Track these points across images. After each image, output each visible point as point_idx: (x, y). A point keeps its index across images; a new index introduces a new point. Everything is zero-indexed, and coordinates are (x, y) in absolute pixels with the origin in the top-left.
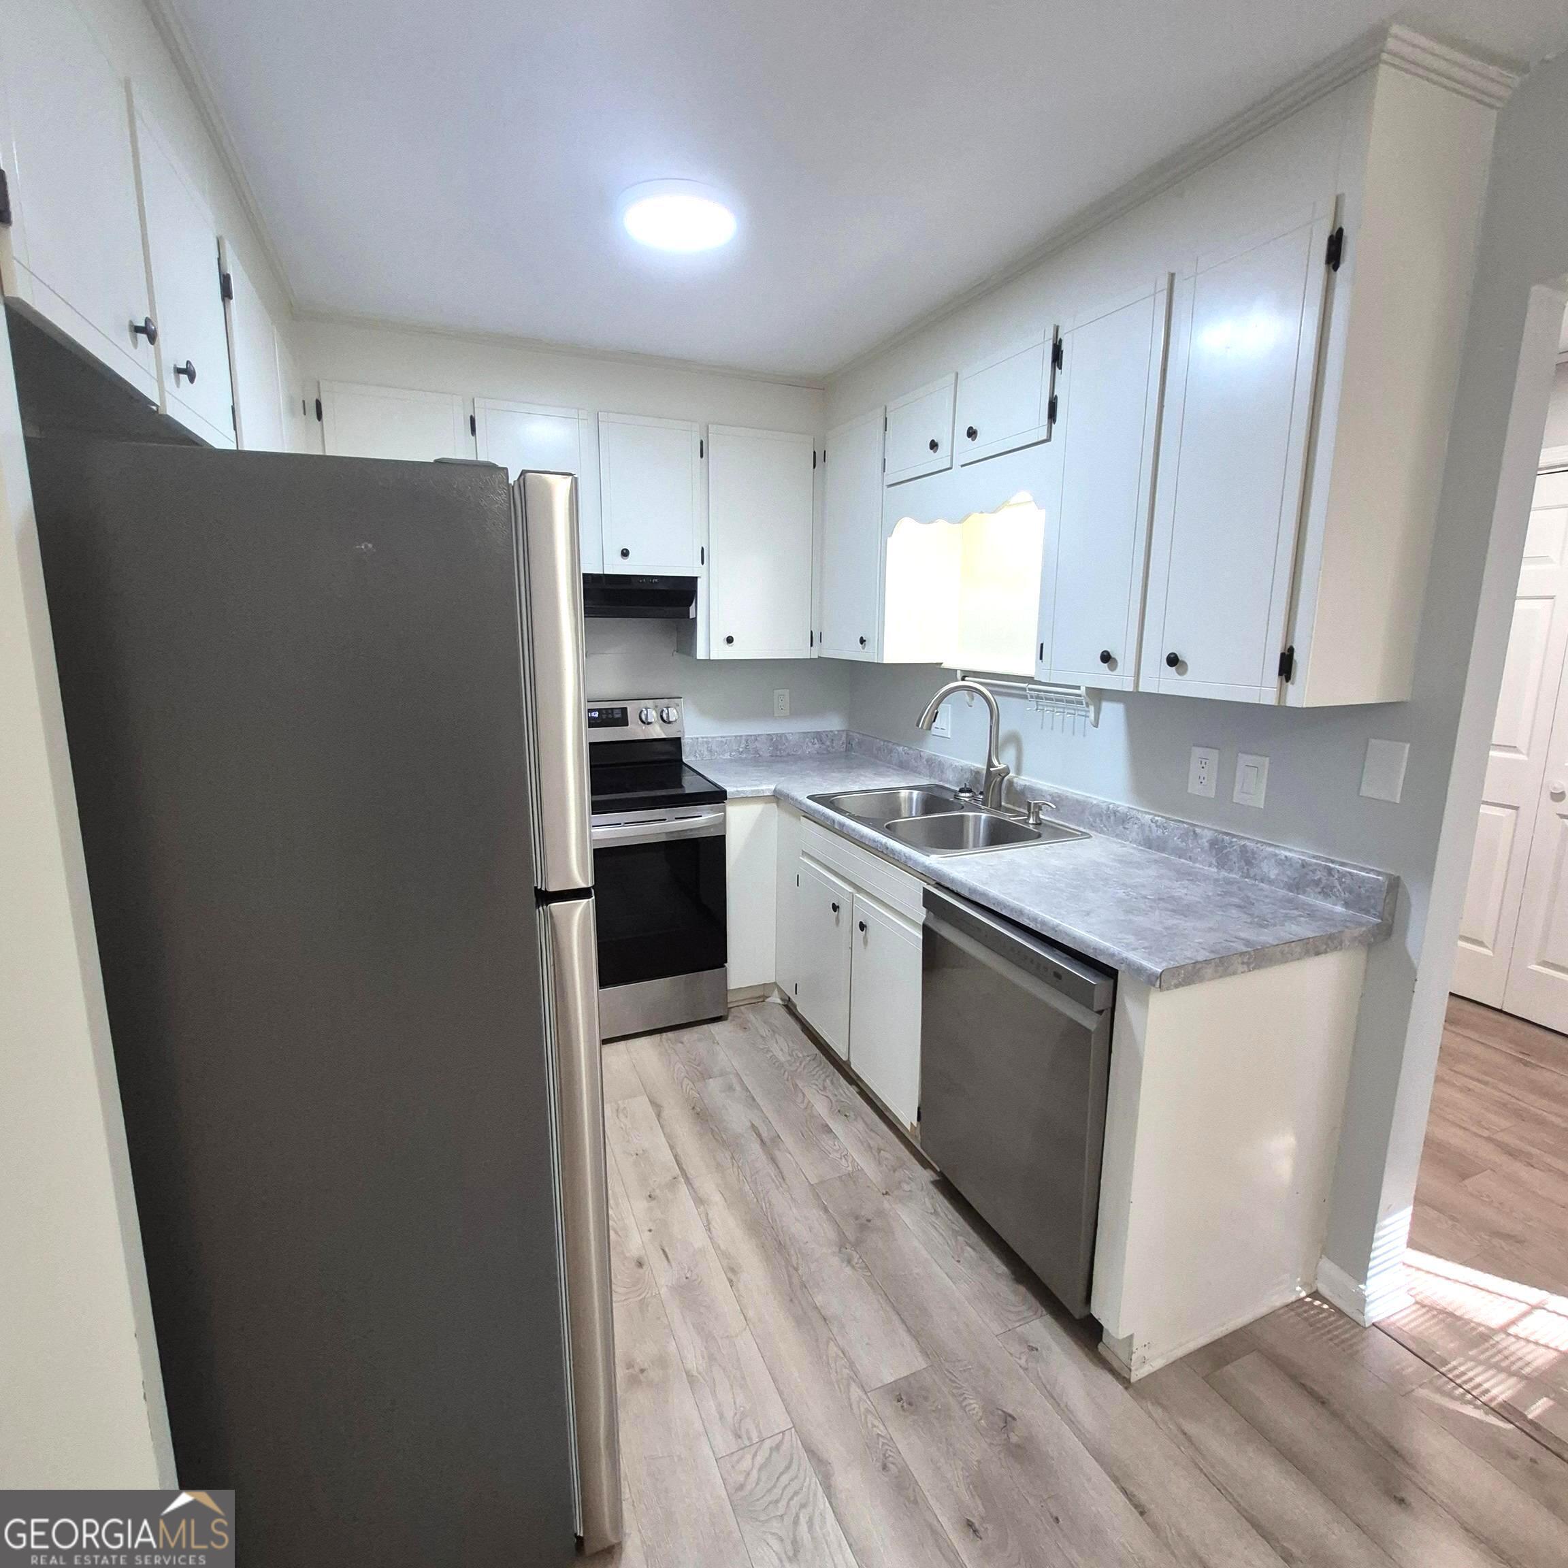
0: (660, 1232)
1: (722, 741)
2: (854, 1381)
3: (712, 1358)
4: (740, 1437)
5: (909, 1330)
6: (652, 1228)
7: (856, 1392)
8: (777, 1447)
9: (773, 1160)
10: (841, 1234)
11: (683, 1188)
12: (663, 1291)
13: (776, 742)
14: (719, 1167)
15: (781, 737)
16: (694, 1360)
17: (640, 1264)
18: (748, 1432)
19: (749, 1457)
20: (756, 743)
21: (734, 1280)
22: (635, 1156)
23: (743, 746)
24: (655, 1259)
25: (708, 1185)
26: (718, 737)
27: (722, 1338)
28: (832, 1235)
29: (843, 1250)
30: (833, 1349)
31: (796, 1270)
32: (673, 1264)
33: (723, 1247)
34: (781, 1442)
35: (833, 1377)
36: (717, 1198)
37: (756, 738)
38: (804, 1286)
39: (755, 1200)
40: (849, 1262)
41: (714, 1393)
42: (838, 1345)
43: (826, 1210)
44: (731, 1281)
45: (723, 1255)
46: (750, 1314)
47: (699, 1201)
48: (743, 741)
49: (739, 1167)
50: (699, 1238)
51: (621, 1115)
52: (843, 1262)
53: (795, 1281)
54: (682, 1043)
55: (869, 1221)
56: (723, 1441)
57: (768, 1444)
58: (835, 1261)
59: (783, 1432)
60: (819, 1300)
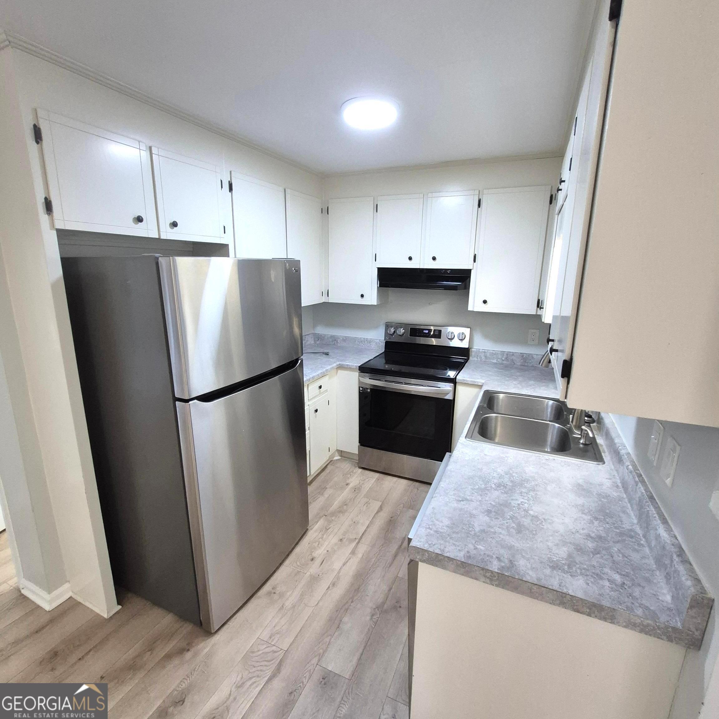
0: (329, 554)
1: (493, 353)
2: (319, 656)
3: (294, 607)
4: (270, 638)
5: (360, 659)
6: (329, 551)
7: (315, 661)
8: (275, 652)
9: (396, 556)
10: (384, 603)
11: (354, 544)
12: (308, 574)
13: (525, 358)
14: (373, 546)
15: (529, 356)
16: (288, 604)
17: (312, 560)
18: (273, 640)
19: (265, 646)
20: (513, 357)
21: (330, 588)
22: (353, 522)
23: (505, 357)
24: (318, 562)
25: (363, 549)
26: (491, 350)
27: (304, 603)
28: (380, 600)
29: (377, 609)
30: (327, 640)
31: (352, 602)
32: (320, 568)
33: (341, 574)
34: (278, 651)
35: (316, 649)
36: (360, 556)
37: (513, 354)
38: (347, 610)
39: (371, 566)
40: (373, 615)
41: (281, 619)
42: (330, 639)
43: (390, 589)
44: (329, 587)
45: (338, 577)
46: (321, 604)
47: (353, 553)
48: (505, 354)
49: (380, 550)
50: (337, 565)
51: (366, 505)
52: (371, 613)
53: (346, 606)
54: (418, 489)
55: (400, 607)
56: (265, 635)
57: (274, 648)
58: (368, 611)
59: (282, 649)
60: (346, 619)
